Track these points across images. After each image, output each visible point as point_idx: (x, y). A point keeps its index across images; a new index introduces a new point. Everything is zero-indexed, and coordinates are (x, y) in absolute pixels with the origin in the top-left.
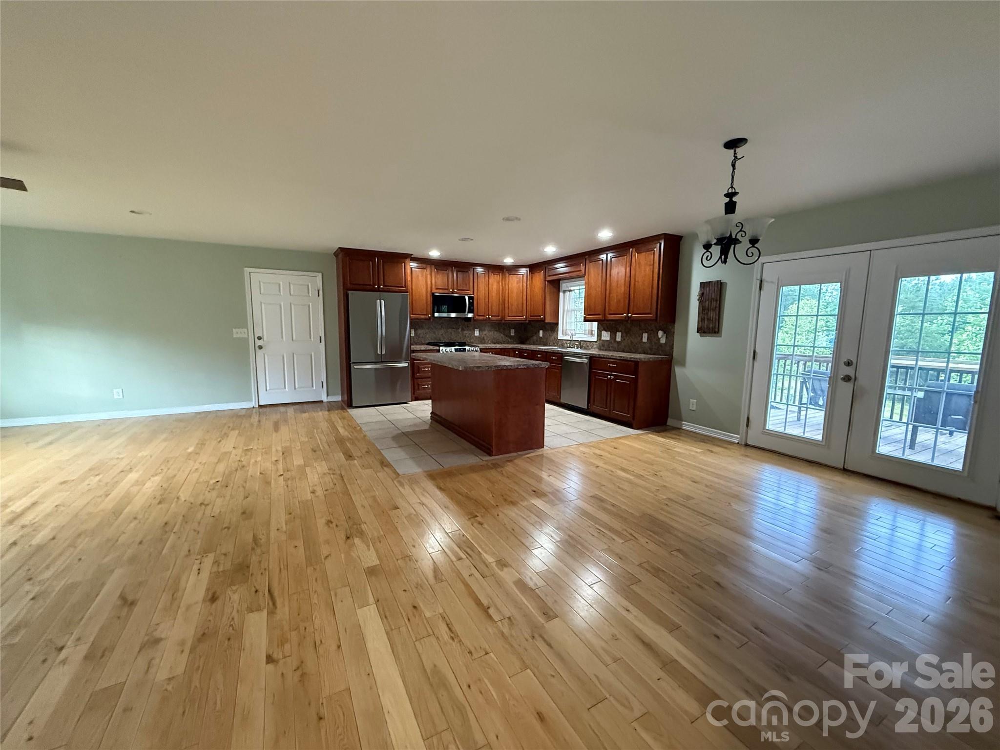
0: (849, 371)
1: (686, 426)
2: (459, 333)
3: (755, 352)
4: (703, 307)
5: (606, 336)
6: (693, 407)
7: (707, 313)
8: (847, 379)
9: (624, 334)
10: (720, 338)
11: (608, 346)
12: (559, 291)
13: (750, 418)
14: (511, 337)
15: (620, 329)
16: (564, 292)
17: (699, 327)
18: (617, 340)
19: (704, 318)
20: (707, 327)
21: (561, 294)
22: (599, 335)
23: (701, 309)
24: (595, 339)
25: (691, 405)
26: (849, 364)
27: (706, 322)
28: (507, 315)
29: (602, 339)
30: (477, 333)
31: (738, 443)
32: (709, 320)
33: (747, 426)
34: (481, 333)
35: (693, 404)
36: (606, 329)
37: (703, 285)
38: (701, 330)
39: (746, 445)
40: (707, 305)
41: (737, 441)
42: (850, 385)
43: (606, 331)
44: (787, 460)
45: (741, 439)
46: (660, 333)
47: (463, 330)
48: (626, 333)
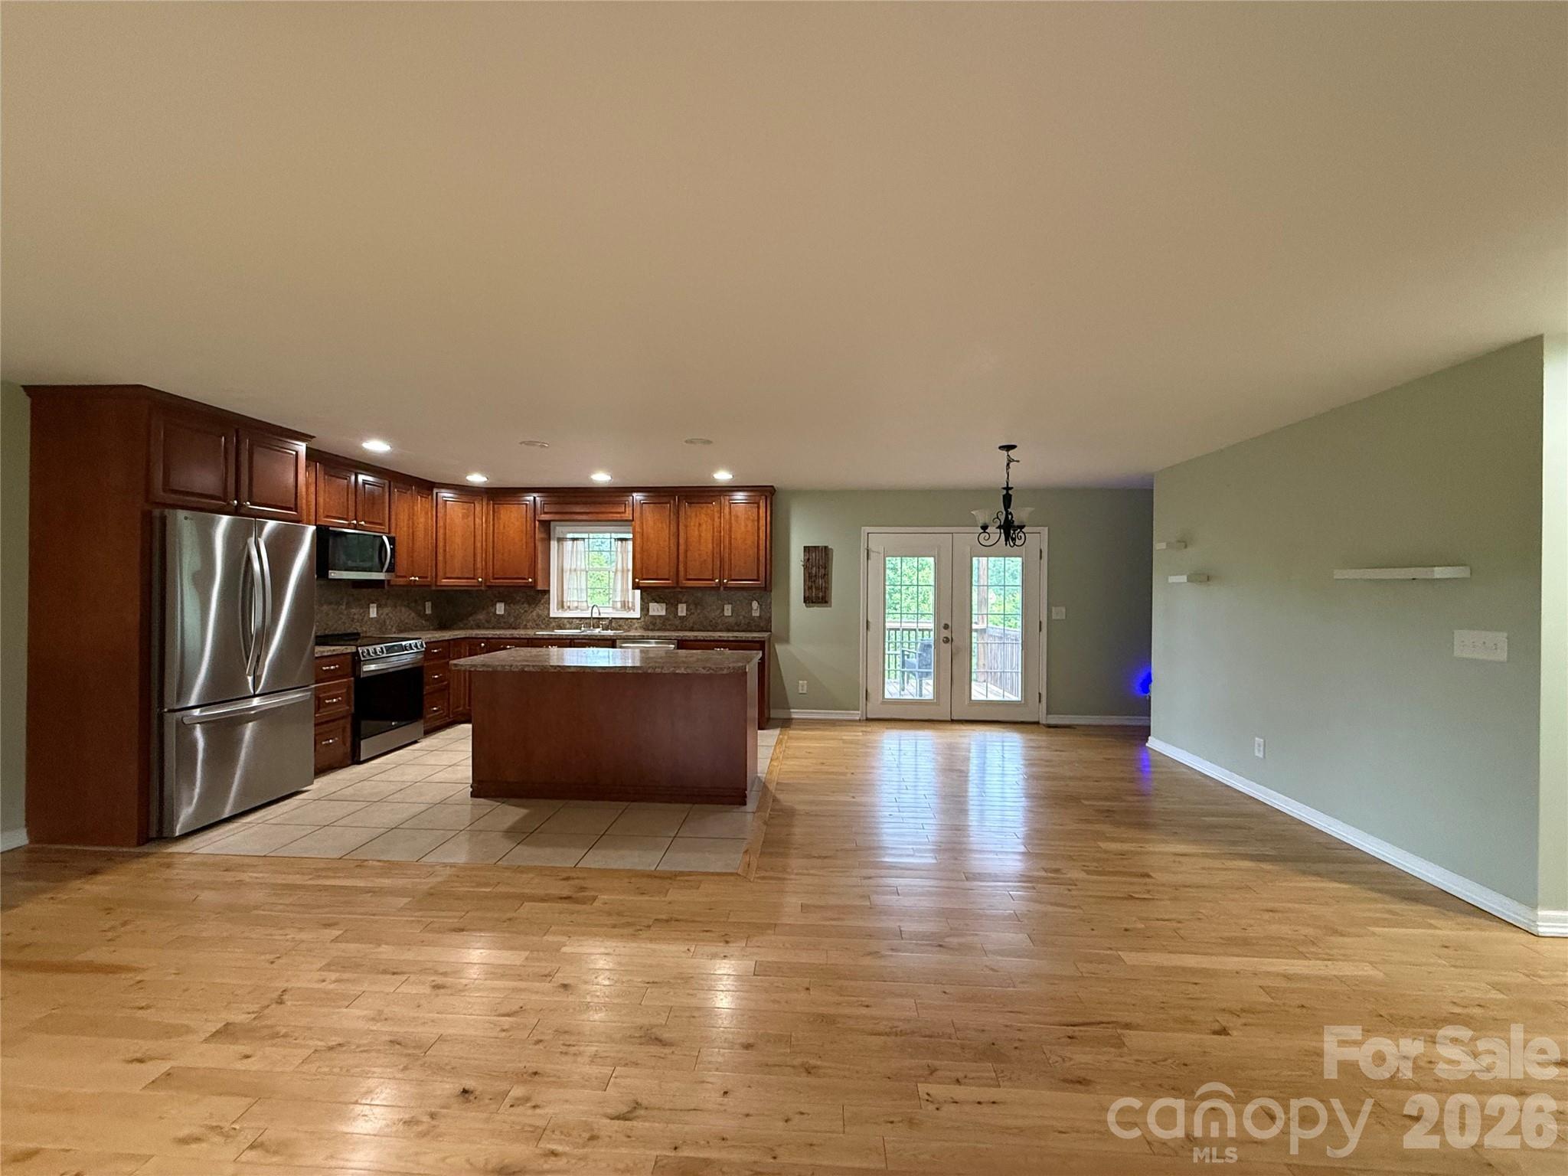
0: (946, 633)
1: (796, 714)
2: (341, 613)
3: (867, 621)
4: (809, 574)
5: (657, 610)
6: (802, 690)
7: (815, 581)
8: (947, 640)
9: (692, 607)
10: (829, 608)
11: (663, 624)
12: (549, 539)
13: (869, 691)
14: (424, 616)
15: (683, 600)
16: (560, 540)
17: (806, 596)
18: (680, 614)
19: (812, 586)
20: (816, 597)
21: (554, 544)
22: (645, 609)
23: (807, 575)
24: (637, 614)
25: (800, 688)
26: (946, 627)
27: (814, 591)
28: (441, 574)
29: (651, 614)
30: (373, 613)
31: (860, 720)
32: (817, 589)
33: (866, 699)
34: (380, 612)
35: (803, 686)
36: (658, 599)
37: (807, 549)
38: (808, 600)
39: (868, 720)
40: (814, 572)
41: (858, 718)
42: (949, 645)
43: (656, 602)
44: (908, 724)
45: (862, 716)
46: (755, 605)
47: (349, 606)
48: (695, 604)
